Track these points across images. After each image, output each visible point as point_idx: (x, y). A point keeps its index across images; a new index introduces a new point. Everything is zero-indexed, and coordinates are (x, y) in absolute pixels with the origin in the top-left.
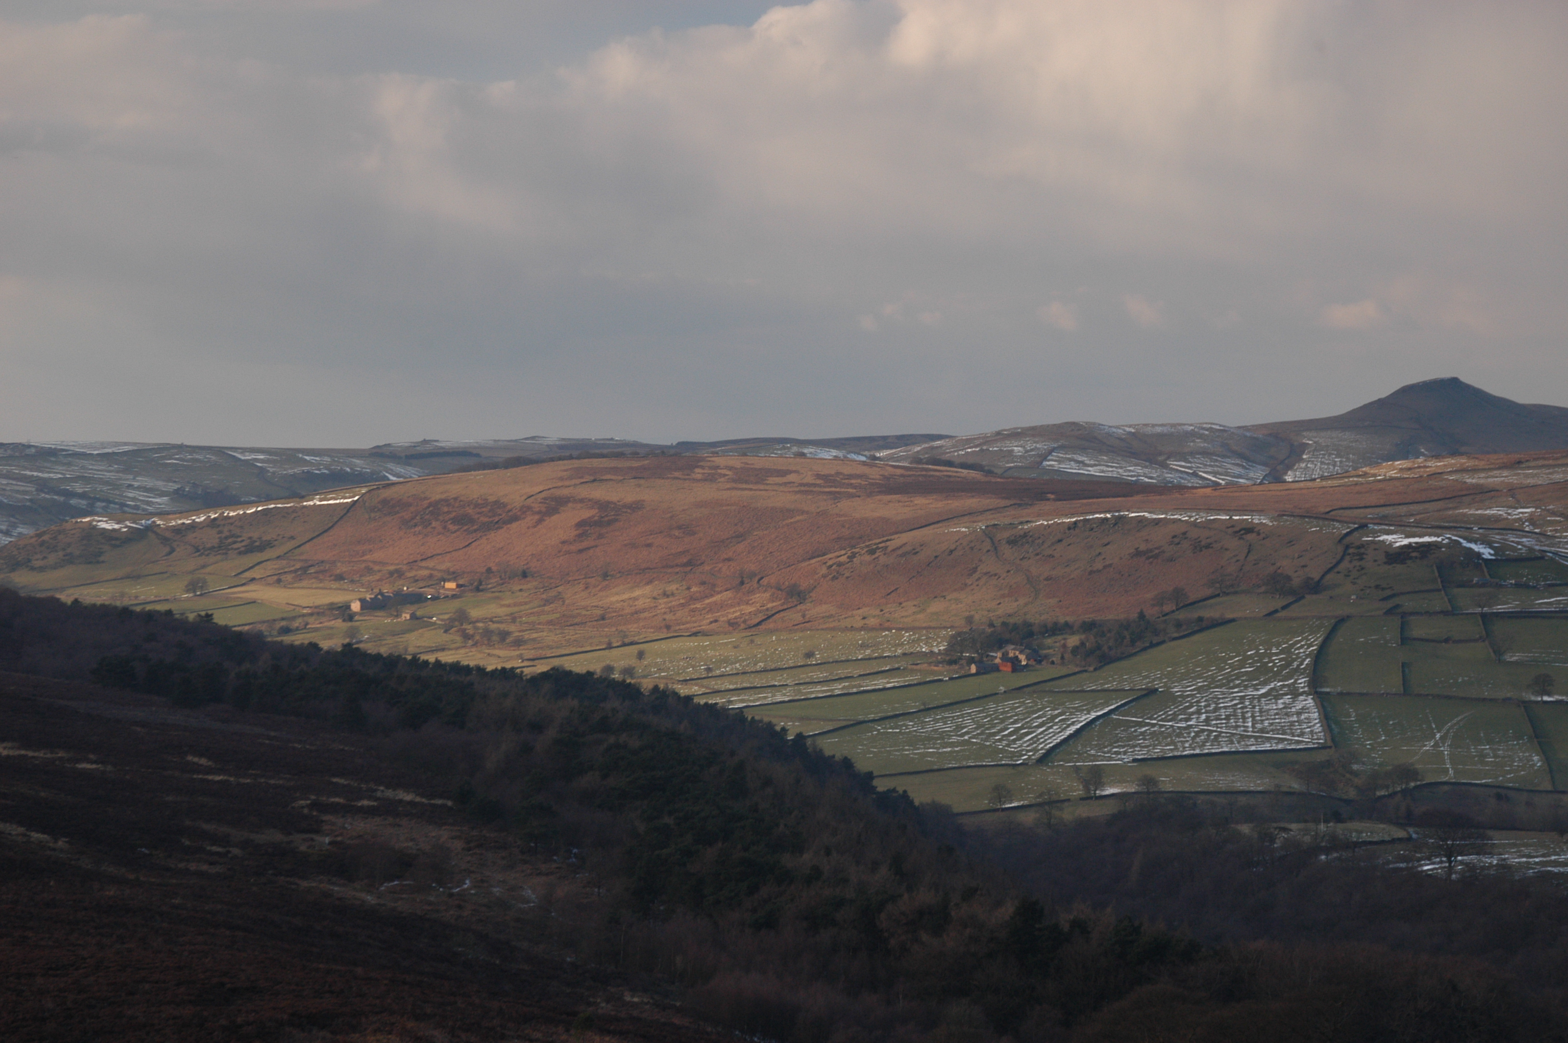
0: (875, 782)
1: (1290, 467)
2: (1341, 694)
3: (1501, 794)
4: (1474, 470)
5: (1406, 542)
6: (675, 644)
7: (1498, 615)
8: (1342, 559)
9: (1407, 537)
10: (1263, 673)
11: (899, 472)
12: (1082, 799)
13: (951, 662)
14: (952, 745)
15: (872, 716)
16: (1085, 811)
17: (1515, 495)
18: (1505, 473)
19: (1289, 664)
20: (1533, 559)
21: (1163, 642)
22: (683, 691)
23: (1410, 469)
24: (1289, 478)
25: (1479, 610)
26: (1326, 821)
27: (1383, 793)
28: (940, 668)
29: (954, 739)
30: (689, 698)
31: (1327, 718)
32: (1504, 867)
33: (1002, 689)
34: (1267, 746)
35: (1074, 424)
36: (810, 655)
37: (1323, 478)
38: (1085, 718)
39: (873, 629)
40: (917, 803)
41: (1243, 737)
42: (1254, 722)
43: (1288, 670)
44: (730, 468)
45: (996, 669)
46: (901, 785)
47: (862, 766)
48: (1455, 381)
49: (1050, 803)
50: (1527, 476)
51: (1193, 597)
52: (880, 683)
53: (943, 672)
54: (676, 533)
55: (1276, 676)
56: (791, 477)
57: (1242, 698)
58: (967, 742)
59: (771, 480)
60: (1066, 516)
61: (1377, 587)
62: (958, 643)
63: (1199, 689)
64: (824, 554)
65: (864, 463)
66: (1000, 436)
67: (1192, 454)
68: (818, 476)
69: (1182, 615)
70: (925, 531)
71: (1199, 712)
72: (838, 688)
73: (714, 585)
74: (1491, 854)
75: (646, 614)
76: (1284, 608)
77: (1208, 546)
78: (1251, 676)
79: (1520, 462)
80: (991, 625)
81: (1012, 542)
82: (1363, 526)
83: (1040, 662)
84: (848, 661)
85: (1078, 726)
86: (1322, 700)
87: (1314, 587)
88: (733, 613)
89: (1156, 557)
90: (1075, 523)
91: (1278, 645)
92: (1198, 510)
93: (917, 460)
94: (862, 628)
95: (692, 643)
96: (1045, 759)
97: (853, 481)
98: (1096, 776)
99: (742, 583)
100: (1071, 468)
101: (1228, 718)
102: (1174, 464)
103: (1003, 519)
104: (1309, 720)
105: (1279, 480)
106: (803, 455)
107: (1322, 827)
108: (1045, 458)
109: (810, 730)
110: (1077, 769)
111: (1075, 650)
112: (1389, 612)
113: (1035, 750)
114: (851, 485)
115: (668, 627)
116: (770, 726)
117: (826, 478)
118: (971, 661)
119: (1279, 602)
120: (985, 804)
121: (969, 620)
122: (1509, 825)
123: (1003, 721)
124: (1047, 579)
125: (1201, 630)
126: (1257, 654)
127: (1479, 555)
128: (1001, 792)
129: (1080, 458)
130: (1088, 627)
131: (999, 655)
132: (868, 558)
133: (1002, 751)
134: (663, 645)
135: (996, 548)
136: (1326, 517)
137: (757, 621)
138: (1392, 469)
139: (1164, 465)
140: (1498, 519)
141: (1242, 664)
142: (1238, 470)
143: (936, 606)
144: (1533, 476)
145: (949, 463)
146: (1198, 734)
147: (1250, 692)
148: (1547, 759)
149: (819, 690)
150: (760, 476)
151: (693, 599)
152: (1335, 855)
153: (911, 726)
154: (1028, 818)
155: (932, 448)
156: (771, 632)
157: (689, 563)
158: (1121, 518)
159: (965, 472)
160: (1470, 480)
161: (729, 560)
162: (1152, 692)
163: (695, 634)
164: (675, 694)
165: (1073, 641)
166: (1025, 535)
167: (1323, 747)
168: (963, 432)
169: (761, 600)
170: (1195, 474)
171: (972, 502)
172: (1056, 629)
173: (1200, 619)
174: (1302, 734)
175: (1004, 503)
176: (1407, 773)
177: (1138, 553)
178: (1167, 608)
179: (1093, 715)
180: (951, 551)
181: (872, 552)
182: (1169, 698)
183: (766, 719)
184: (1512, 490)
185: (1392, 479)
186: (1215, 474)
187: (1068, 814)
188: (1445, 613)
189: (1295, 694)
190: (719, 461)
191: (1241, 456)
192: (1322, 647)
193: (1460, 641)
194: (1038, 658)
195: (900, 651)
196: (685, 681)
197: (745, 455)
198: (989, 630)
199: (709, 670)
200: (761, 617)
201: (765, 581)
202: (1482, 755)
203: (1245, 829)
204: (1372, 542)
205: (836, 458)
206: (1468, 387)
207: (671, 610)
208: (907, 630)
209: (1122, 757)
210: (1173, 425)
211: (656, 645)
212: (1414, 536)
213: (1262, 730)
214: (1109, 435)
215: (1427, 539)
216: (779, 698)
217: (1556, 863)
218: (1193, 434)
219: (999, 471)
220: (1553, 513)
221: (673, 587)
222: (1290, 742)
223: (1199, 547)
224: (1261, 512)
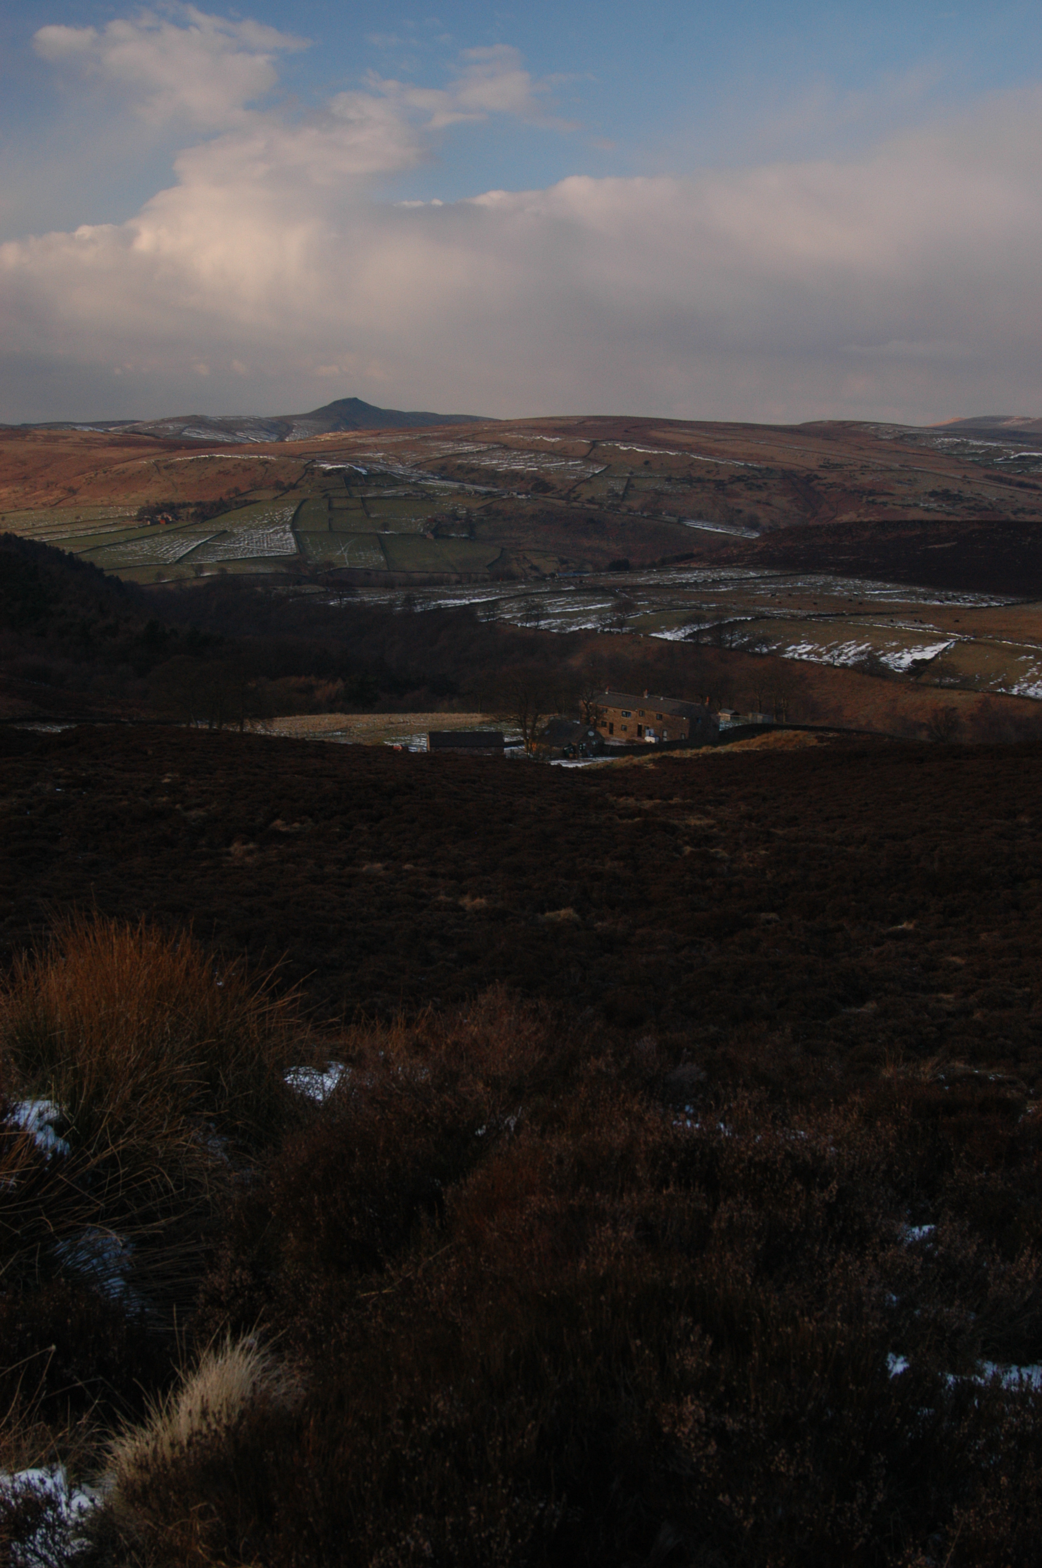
0: (105, 573)
1: (288, 435)
2: (304, 532)
3: (368, 572)
4: (361, 437)
5: (331, 467)
6: (18, 514)
7: (368, 498)
8: (305, 475)
9: (332, 465)
10: (272, 523)
11: (118, 437)
12: (195, 578)
13: (140, 520)
14: (139, 556)
15: (104, 544)
16: (195, 583)
17: (377, 447)
18: (373, 438)
19: (282, 519)
20: (383, 475)
21: (229, 511)
22: (19, 534)
23: (335, 436)
24: (287, 440)
25: (360, 496)
26: (294, 585)
27: (319, 573)
28: (134, 523)
29: (140, 553)
30: (21, 538)
31: (298, 542)
32: (362, 602)
33: (161, 531)
34: (273, 554)
35: (196, 416)
36: (78, 518)
37: (299, 440)
38: (196, 544)
39: (106, 506)
40: (123, 581)
41: (263, 551)
42: (268, 544)
43: (282, 522)
44: (42, 436)
45: (159, 523)
46: (115, 573)
47: (98, 565)
48: (355, 400)
49: (180, 580)
50: (382, 440)
51: (243, 491)
52: (108, 530)
53: (136, 525)
54: (19, 464)
55: (277, 524)
56: (70, 440)
57: (263, 534)
58: (144, 555)
59: (61, 441)
60: (189, 456)
61: (319, 486)
62: (142, 512)
63: (245, 531)
64: (84, 473)
65: (102, 433)
66: (164, 421)
67: (247, 429)
68: (82, 439)
69: (238, 499)
70: (129, 463)
71: (244, 540)
72: (90, 532)
73: (36, 488)
74: (357, 597)
75: (6, 501)
76: (281, 495)
77: (250, 469)
78: (266, 525)
79: (379, 434)
80: (157, 504)
81: (166, 468)
82: (314, 461)
83: (177, 520)
84: (95, 520)
85: (193, 547)
86: (296, 534)
87: (293, 487)
88: (45, 500)
89: (227, 474)
90: (193, 460)
91: (278, 511)
92: (245, 453)
93: (126, 432)
94: (101, 506)
95: (25, 513)
96: (180, 561)
97: (98, 441)
98: (200, 568)
99: (48, 486)
100: (195, 436)
101: (256, 542)
102: (239, 434)
103: (162, 458)
104: (290, 543)
105: (282, 440)
106: (75, 430)
107: (291, 588)
108: (183, 431)
109: (75, 550)
110: (192, 565)
111: (193, 514)
112: (324, 497)
113: (175, 558)
114: (96, 443)
115: (16, 506)
116: (58, 549)
117: (87, 440)
118: (148, 519)
119: (280, 493)
120: (153, 581)
121: (147, 502)
122: (366, 585)
123: (161, 545)
124: (181, 484)
125: (245, 506)
126: (270, 515)
127: (361, 473)
128: (160, 576)
129: (198, 431)
130: (199, 504)
131: (160, 517)
132: (103, 475)
133: (161, 558)
134: (13, 515)
135: (159, 470)
136: (299, 457)
137: (54, 503)
138: (328, 437)
139: (235, 435)
140: (370, 458)
141: (263, 520)
142: (265, 436)
143: (133, 496)
144: (384, 440)
145: (140, 433)
146: (244, 549)
147: (267, 531)
148: (386, 558)
149: (82, 533)
150: (55, 439)
151: (27, 494)
152: (295, 599)
153: (121, 548)
154: (172, 587)
155: (134, 427)
156: (62, 508)
157: (25, 478)
158: (213, 457)
159: (146, 437)
160: (359, 441)
161: (42, 476)
162: (225, 532)
163: (27, 509)
164: (15, 536)
165: (192, 510)
166: (172, 465)
167: (295, 554)
168: (147, 419)
169: (57, 494)
170: (247, 438)
171: (149, 450)
172: (185, 505)
173: (246, 501)
174: (287, 549)
175: (162, 451)
176: (330, 564)
177: (220, 472)
178: (232, 496)
179: (200, 542)
180: (140, 472)
181: (105, 472)
182: (233, 535)
183: (56, 546)
184: (376, 446)
185: (327, 441)
186: (255, 438)
187: (188, 585)
188: (347, 497)
189: (285, 532)
190: (37, 432)
191: (267, 430)
192: (297, 512)
193: (352, 509)
194: (177, 518)
195: (117, 516)
196: (23, 530)
197: (49, 429)
198: (156, 506)
199: (33, 525)
200: (57, 501)
201: (58, 486)
202: (360, 556)
203: (259, 589)
204: (318, 468)
205: (91, 431)
206: (361, 402)
207: (17, 498)
208: (120, 506)
209: (210, 560)
210: (238, 417)
211: (10, 514)
212: (334, 465)
213: (271, 548)
214: (210, 421)
215: (340, 466)
216: (64, 537)
217: (384, 600)
218: (246, 421)
219: (162, 437)
220: (392, 456)
221: (17, 489)
222: (282, 552)
223: (245, 470)
224: (272, 454)
